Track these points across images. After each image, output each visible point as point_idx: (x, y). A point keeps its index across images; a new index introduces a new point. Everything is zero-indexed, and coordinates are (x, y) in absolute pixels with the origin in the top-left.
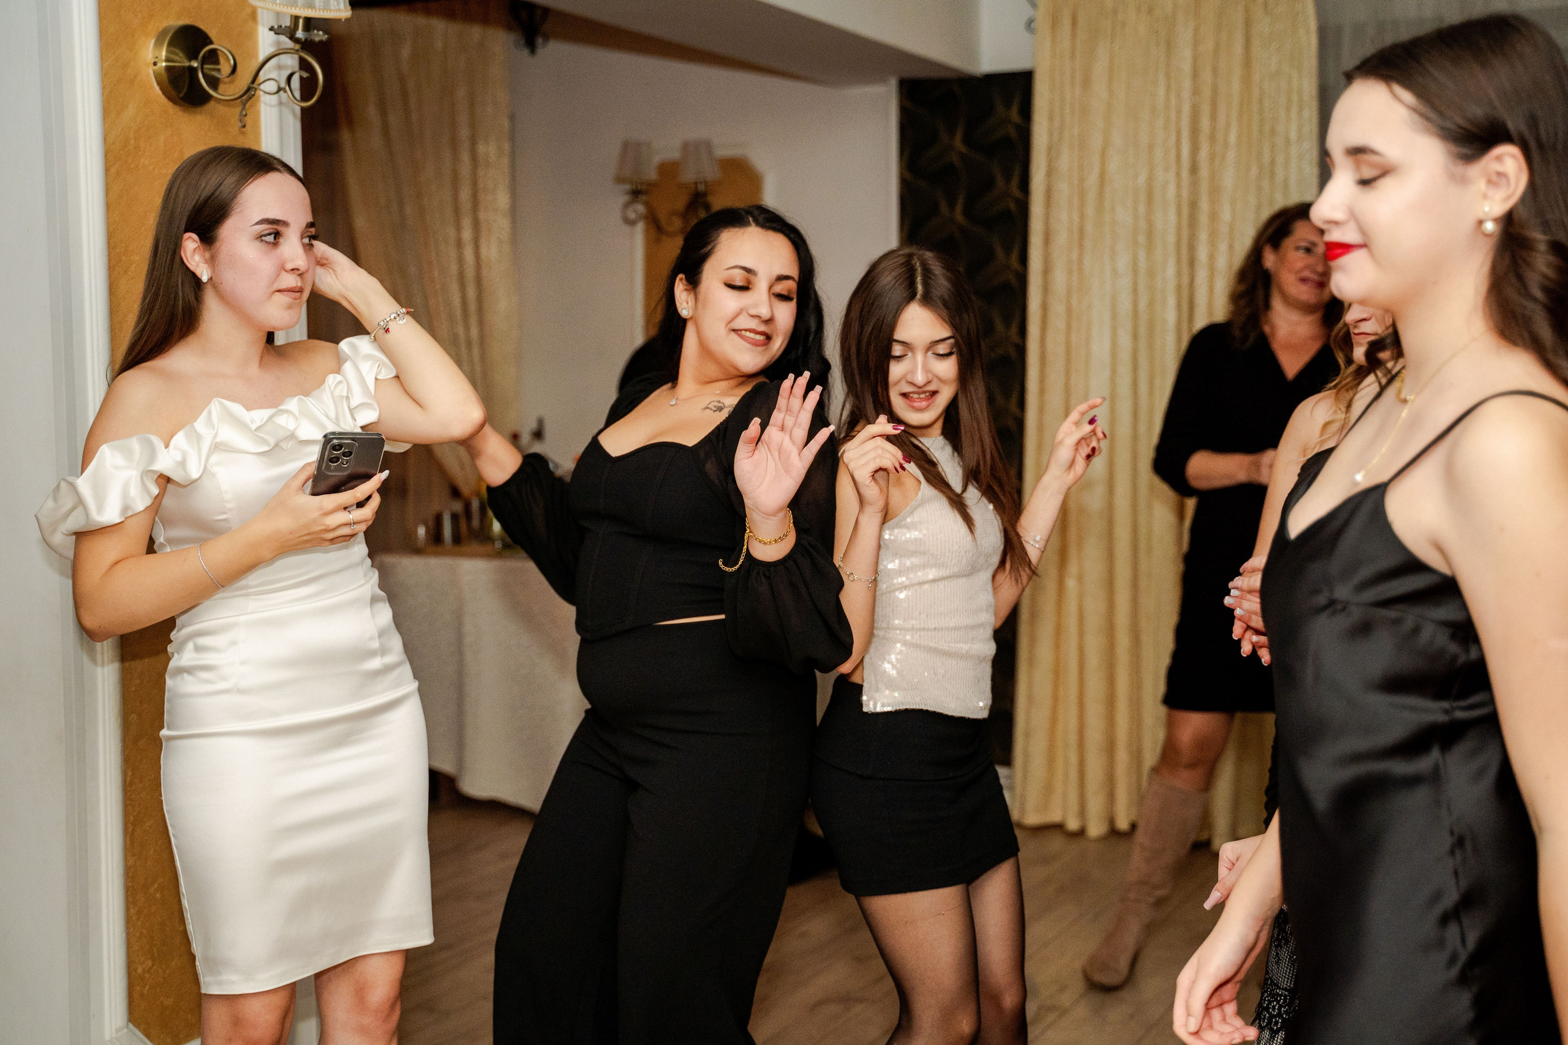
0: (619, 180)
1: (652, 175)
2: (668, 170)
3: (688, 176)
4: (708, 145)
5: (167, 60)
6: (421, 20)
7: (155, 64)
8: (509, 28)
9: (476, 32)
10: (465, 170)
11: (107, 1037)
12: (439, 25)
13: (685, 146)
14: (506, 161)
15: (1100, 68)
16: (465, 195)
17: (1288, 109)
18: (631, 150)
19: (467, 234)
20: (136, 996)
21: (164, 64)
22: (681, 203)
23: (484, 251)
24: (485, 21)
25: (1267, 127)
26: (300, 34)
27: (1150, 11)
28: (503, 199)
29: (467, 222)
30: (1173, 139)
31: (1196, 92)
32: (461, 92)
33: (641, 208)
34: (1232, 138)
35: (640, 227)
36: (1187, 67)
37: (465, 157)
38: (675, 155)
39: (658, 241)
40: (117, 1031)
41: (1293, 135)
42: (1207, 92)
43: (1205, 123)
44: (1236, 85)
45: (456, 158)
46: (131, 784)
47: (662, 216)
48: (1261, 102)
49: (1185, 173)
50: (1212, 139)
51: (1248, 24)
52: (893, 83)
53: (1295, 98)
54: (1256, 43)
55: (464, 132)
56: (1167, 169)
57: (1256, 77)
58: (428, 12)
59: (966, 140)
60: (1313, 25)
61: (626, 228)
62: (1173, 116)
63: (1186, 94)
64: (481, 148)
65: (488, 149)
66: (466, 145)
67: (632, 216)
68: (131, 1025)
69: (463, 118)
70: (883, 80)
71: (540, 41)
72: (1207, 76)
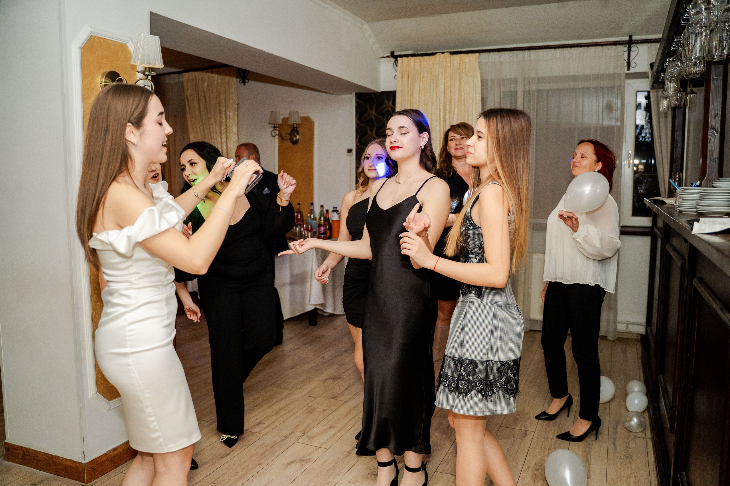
0: (270, 123)
1: (280, 122)
2: (285, 120)
3: (291, 122)
4: (297, 112)
5: (105, 82)
6: (210, 75)
7: (101, 83)
8: (237, 77)
9: (227, 78)
10: (224, 121)
11: (90, 397)
12: (216, 76)
13: (290, 112)
14: (236, 117)
15: (416, 90)
16: (223, 128)
17: (473, 104)
18: (273, 114)
19: (224, 140)
20: (99, 384)
21: (104, 84)
22: (289, 131)
23: (229, 145)
24: (230, 75)
25: (466, 109)
26: (147, 73)
27: (431, 73)
28: (235, 129)
29: (224, 136)
30: (438, 112)
31: (445, 98)
32: (222, 97)
33: (277, 132)
34: (456, 112)
35: (277, 137)
36: (442, 91)
37: (223, 116)
38: (287, 116)
39: (282, 142)
40: (93, 395)
41: (474, 112)
42: (448, 98)
43: (448, 108)
44: (457, 97)
45: (220, 117)
46: (95, 317)
47: (283, 135)
48: (464, 101)
49: (442, 123)
50: (450, 112)
51: (460, 78)
52: (354, 94)
53: (474, 100)
54: (463, 83)
55: (223, 109)
56: (436, 121)
57: (463, 94)
58: (212, 73)
59: (376, 112)
60: (480, 79)
61: (273, 138)
62: (438, 105)
63: (442, 99)
64: (228, 114)
65: (231, 114)
66: (224, 113)
67: (274, 134)
68: (98, 393)
69: (223, 105)
70: (351, 94)
71: (247, 81)
72: (448, 93)
